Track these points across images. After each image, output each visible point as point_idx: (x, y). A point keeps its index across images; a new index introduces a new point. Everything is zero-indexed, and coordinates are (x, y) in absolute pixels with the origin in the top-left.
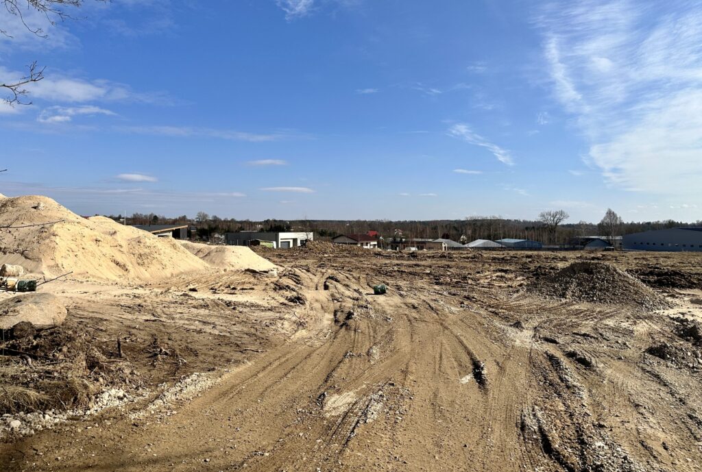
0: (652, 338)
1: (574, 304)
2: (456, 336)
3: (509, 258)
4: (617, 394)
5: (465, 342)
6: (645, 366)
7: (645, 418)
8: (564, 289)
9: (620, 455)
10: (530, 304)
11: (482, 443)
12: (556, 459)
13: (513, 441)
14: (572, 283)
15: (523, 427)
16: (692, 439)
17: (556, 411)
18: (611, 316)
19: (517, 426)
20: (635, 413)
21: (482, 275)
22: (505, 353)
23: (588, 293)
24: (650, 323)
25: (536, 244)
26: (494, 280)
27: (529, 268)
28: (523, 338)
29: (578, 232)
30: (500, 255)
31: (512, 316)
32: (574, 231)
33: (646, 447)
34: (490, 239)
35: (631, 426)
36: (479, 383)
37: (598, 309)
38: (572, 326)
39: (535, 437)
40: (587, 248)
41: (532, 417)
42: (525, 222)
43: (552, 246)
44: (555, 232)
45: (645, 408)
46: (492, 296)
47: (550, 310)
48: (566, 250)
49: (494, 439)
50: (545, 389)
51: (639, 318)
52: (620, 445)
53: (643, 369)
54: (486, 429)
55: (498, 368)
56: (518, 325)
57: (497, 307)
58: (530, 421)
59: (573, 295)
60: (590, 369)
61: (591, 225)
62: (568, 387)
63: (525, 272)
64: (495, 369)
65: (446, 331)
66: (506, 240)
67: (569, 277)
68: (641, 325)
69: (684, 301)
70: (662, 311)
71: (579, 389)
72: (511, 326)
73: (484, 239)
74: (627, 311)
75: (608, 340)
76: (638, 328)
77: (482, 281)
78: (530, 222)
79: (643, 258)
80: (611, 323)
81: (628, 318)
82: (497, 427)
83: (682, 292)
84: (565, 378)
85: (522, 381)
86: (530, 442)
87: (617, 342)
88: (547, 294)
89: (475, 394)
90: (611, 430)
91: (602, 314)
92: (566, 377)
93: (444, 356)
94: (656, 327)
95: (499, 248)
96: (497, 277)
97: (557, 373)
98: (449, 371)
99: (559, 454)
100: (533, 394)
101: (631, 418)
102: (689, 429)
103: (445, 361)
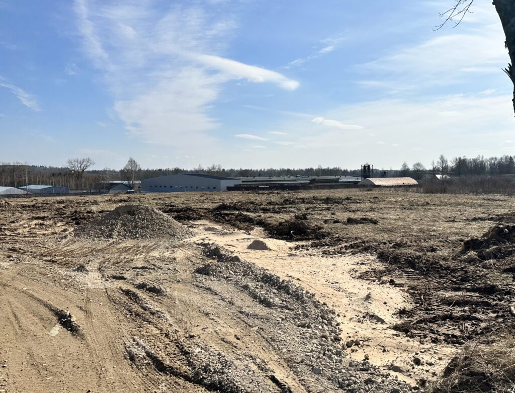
0: (191, 261)
1: (121, 243)
2: (23, 292)
3: (40, 205)
4: (190, 309)
5: (36, 295)
6: (197, 283)
7: (216, 322)
8: (110, 230)
9: (215, 353)
10: (82, 248)
11: (103, 384)
12: (171, 373)
13: (128, 372)
14: (117, 224)
15: (132, 357)
16: (248, 327)
17: (153, 336)
18: (154, 248)
19: (126, 358)
20: (208, 320)
21: (17, 224)
22: (83, 298)
23: (132, 232)
24: (184, 250)
25: (64, 190)
26: (33, 228)
27: (65, 214)
28: (92, 279)
29: (103, 178)
30: (29, 202)
31: (72, 262)
32: (99, 177)
33: (227, 342)
34: (14, 187)
35: (210, 330)
36: (71, 330)
37: (142, 245)
38: (127, 262)
39: (146, 362)
40: (111, 191)
41: (136, 347)
42: (51, 168)
43: (79, 191)
44: (81, 177)
45: (213, 314)
46: (40, 245)
47: (102, 251)
48: (93, 194)
49: (111, 376)
50: (133, 320)
51: (175, 247)
52: (211, 347)
53: (197, 286)
54: (99, 370)
55: (83, 312)
56: (81, 269)
57: (50, 254)
58: (135, 350)
59: (119, 235)
60: (161, 295)
61: (114, 172)
62: (153, 314)
63: (64, 218)
64: (81, 315)
65: (8, 289)
66: (32, 187)
67: (114, 219)
68: (178, 252)
69: (200, 230)
70: (189, 239)
71: (162, 313)
72: (74, 271)
73: (6, 186)
74: (164, 243)
75: (162, 269)
76: (178, 255)
77: (20, 231)
78: (56, 168)
79: (160, 199)
80: (156, 254)
81: (167, 248)
82: (108, 365)
83: (196, 223)
84: (147, 307)
85: (111, 318)
86: (143, 367)
87: (169, 269)
88: (95, 237)
89: (71, 343)
90: (199, 338)
91: (147, 248)
92: (147, 305)
93: (19, 315)
94: (189, 253)
95: (24, 194)
96: (36, 225)
97: (138, 304)
98: (33, 328)
99: (172, 368)
100: (126, 327)
101: (207, 324)
102: (243, 321)
103: (23, 320)
